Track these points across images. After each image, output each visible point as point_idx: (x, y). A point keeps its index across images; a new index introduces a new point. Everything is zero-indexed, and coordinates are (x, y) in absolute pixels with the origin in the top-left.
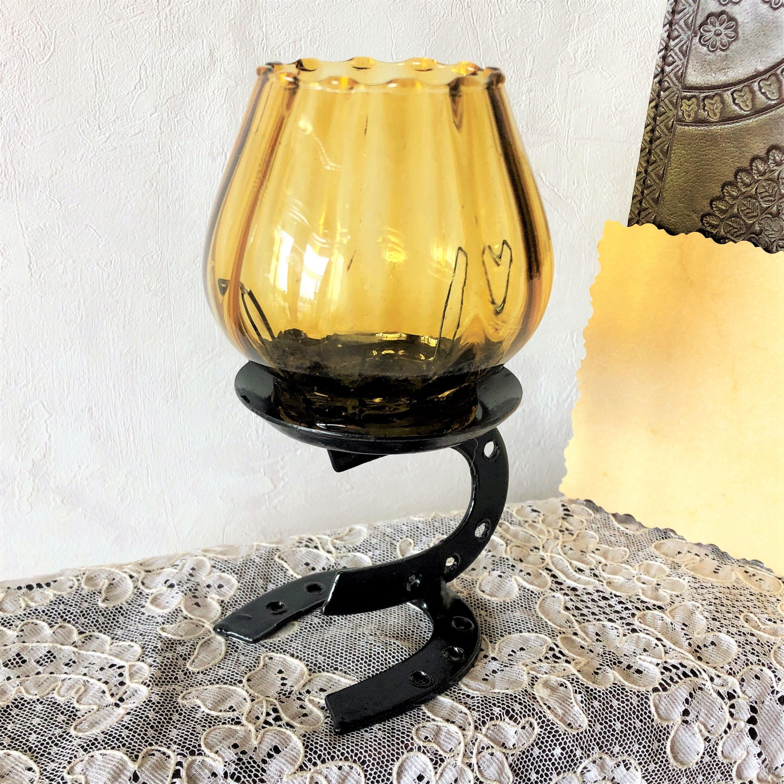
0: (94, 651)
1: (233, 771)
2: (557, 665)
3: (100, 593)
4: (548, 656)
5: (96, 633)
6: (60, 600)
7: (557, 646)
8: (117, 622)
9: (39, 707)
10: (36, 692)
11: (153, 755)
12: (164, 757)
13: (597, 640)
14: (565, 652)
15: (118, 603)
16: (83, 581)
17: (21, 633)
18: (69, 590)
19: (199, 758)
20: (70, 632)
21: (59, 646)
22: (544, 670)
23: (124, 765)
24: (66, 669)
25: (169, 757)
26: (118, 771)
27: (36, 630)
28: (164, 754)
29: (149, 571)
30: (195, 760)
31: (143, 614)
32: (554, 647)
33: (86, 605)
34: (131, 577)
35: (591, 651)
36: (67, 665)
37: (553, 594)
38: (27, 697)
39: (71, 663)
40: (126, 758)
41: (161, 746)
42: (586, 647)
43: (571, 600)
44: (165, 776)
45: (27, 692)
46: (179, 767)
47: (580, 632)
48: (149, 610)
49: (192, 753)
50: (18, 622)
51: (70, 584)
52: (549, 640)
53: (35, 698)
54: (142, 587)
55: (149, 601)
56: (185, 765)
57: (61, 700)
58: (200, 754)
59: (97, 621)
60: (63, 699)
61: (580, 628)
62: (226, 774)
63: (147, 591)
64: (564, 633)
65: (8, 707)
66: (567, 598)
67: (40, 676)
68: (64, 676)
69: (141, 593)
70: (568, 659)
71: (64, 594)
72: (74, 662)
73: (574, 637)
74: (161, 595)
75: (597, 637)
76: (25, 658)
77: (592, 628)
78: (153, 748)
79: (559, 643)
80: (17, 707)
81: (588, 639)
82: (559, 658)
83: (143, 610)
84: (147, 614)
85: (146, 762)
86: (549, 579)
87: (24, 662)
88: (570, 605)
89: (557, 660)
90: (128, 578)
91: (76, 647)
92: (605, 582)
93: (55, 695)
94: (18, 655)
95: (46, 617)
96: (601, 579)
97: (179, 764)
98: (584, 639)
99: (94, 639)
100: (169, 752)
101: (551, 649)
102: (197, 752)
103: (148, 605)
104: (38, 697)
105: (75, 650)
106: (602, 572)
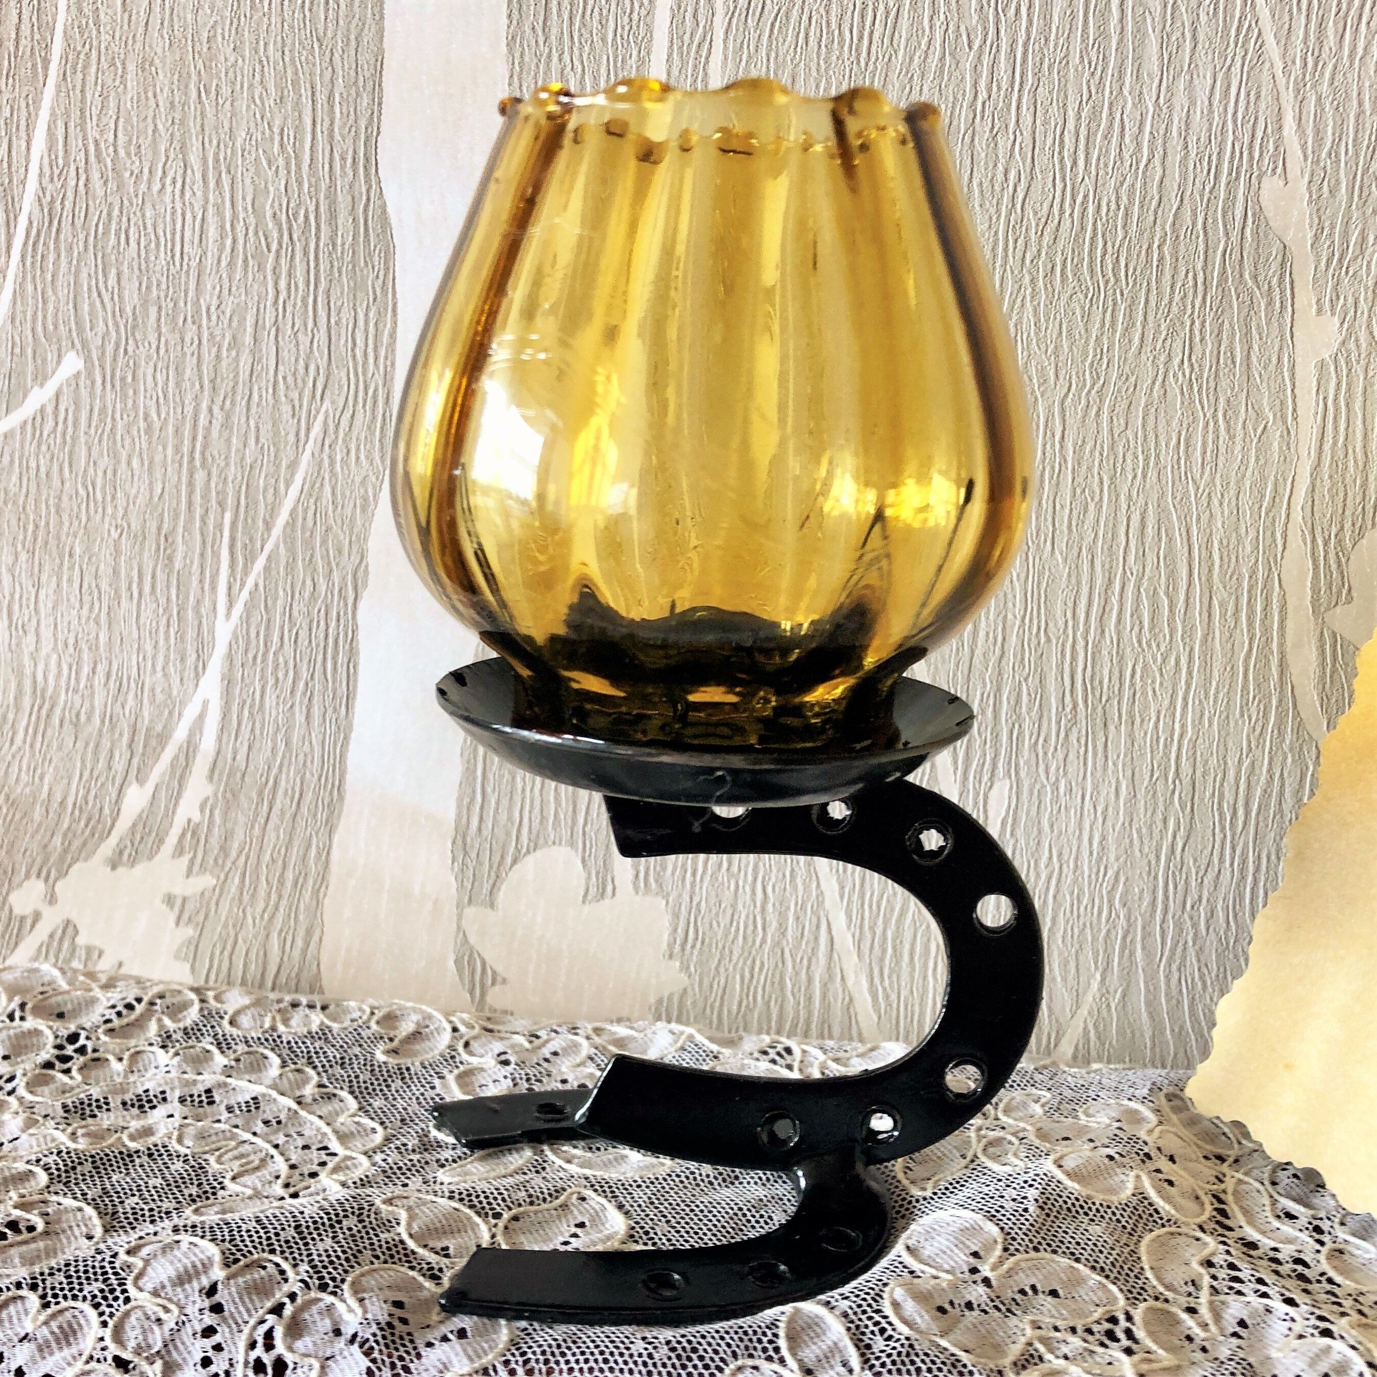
0: (320, 1117)
1: (368, 1335)
2: (1100, 1350)
3: (391, 1040)
4: (1096, 1328)
5: (344, 1094)
6: (324, 1034)
7: (1129, 1318)
8: (388, 1086)
9: (178, 1165)
10: (190, 1144)
11: (264, 1268)
12: (279, 1278)
13: (1235, 1335)
14: (1140, 1333)
15: (405, 1062)
16: (375, 1018)
17: (233, 1063)
18: (347, 1023)
19: (329, 1299)
20: (306, 1081)
21: (274, 1094)
22: (1065, 1349)
23: (206, 1266)
24: (259, 1127)
25: (286, 1280)
26: (192, 1272)
27: (257, 1065)
28: (282, 1272)
29: (491, 1031)
30: (320, 1300)
31: (433, 1088)
32: (1122, 1317)
33: (357, 1050)
34: (455, 1030)
35: (1204, 1350)
36: (266, 1123)
37: (1199, 1234)
38: (174, 1146)
39: (274, 1122)
40: (218, 1258)
41: (286, 1259)
42: (1198, 1341)
43: (1228, 1252)
44: (258, 1305)
45: (180, 1140)
46: (287, 1300)
47: (1204, 1312)
48: (445, 1086)
49: (323, 1287)
50: (241, 1048)
51: (356, 1015)
52: (1122, 1302)
53: (183, 1151)
54: (460, 1049)
55: (456, 1072)
56: (299, 1300)
57: (214, 1166)
58: (334, 1294)
59: (357, 1077)
60: (218, 1166)
61: (1211, 1303)
62: (355, 1336)
63: (465, 1057)
64: (1167, 1301)
65: (137, 1152)
66: (1221, 1247)
67: (217, 1125)
68: (247, 1136)
69: (453, 1057)
70: (1134, 1347)
71: (335, 1026)
72: (279, 1122)
73: (1185, 1316)
74: (482, 1070)
75: (1238, 1329)
76: (217, 1098)
77: (1235, 1309)
78: (271, 1257)
79: (1138, 1314)
80: (150, 1155)
81: (1213, 1328)
82: (1118, 1340)
83: (437, 1082)
84: (438, 1091)
85: (243, 1275)
86: (1209, 1211)
87: (211, 1103)
88: (1219, 1259)
89: (1107, 1342)
90: (449, 1029)
91: (299, 1103)
92: (1329, 1245)
93: (212, 1159)
94: (208, 1091)
95: (285, 1052)
96: (1326, 1238)
97: (292, 1296)
98: (1205, 1326)
99: (335, 1101)
100: (290, 1273)
101: (1113, 1320)
102: (330, 1289)
103: (451, 1078)
104: (188, 1151)
105: (294, 1106)
106: (1336, 1226)
